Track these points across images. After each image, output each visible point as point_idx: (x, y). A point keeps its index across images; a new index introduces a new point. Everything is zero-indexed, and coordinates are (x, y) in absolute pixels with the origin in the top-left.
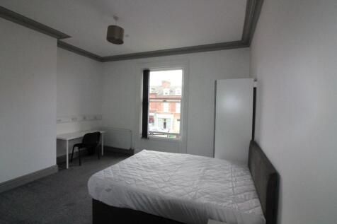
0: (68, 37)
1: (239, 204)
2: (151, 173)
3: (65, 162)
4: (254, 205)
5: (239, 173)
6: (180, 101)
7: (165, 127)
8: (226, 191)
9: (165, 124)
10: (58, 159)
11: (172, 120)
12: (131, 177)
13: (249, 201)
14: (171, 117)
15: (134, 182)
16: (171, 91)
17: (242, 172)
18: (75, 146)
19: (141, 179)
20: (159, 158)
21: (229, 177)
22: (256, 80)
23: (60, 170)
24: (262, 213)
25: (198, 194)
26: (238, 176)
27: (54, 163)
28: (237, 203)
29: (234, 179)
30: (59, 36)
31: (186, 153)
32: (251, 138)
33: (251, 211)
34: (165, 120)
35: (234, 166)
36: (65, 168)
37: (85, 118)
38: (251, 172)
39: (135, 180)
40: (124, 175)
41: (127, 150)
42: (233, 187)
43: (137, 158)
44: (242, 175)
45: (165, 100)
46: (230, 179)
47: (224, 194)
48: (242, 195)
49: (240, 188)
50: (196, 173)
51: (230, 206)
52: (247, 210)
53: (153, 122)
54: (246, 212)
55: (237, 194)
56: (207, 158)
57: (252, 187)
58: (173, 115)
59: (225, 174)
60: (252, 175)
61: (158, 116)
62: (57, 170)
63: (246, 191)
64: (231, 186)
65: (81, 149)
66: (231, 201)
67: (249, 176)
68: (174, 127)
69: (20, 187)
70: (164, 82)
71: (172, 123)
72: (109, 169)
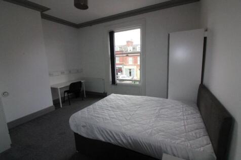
0: (48, 9)
1: (191, 142)
2: (116, 113)
3: (59, 103)
4: (205, 142)
5: (190, 112)
6: (139, 54)
7: (130, 75)
8: (178, 129)
9: (130, 73)
10: (54, 101)
11: (135, 70)
12: (101, 116)
13: (200, 139)
14: (135, 67)
15: (102, 120)
16: (134, 48)
17: (192, 111)
18: (65, 92)
19: (109, 118)
20: (123, 100)
21: (181, 116)
22: (206, 30)
23: (56, 109)
24: (213, 151)
25: (154, 131)
26: (188, 114)
27: (51, 104)
28: (189, 140)
29: (185, 117)
30: (42, 9)
31: (145, 95)
32: (200, 83)
33: (202, 149)
34: (130, 70)
35: (185, 106)
36: (60, 107)
37: (70, 72)
38: (200, 110)
39: (103, 119)
40: (96, 115)
41: (101, 93)
42: (185, 125)
43: (107, 100)
44: (192, 113)
45: (127, 54)
46: (182, 117)
47: (177, 132)
48: (193, 133)
49: (191, 126)
50: (152, 112)
51: (183, 143)
52: (198, 148)
53: (122, 71)
54: (198, 150)
55: (189, 132)
56: (161, 99)
57: (202, 125)
58: (136, 66)
59: (177, 112)
60: (201, 114)
61: (125, 67)
62: (54, 109)
63: (197, 129)
64: (183, 124)
65: (69, 94)
66: (183, 139)
67: (199, 115)
68: (136, 75)
69: (30, 121)
70: (128, 42)
71: (135, 72)
72: (85, 110)
